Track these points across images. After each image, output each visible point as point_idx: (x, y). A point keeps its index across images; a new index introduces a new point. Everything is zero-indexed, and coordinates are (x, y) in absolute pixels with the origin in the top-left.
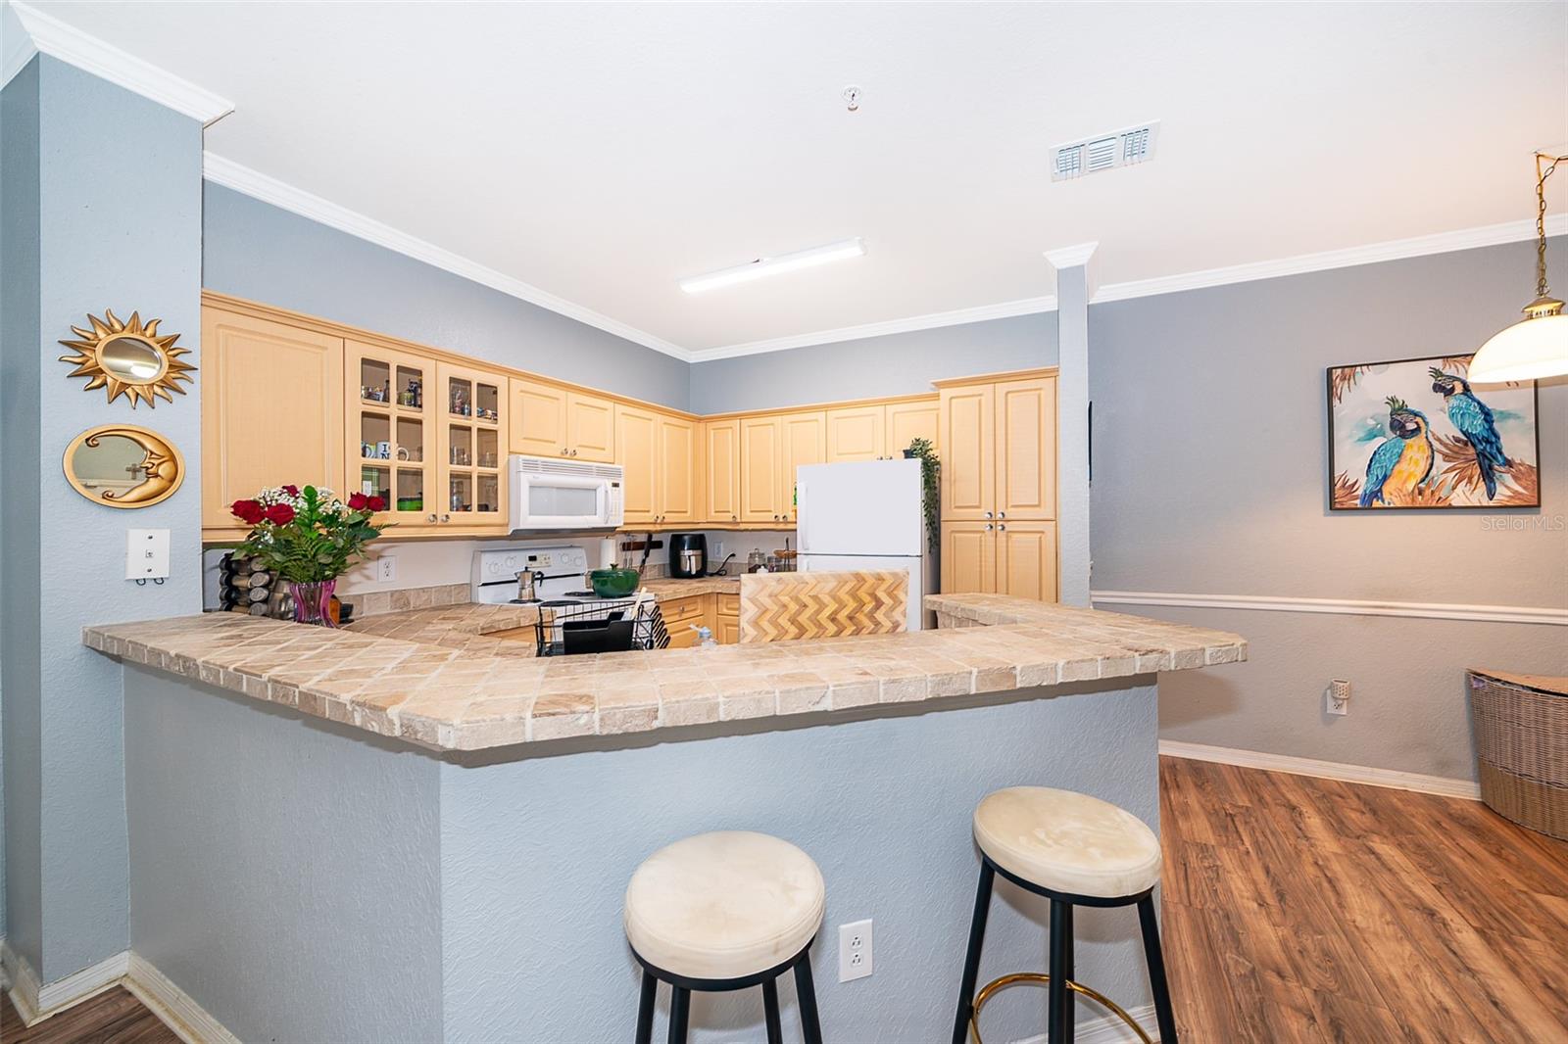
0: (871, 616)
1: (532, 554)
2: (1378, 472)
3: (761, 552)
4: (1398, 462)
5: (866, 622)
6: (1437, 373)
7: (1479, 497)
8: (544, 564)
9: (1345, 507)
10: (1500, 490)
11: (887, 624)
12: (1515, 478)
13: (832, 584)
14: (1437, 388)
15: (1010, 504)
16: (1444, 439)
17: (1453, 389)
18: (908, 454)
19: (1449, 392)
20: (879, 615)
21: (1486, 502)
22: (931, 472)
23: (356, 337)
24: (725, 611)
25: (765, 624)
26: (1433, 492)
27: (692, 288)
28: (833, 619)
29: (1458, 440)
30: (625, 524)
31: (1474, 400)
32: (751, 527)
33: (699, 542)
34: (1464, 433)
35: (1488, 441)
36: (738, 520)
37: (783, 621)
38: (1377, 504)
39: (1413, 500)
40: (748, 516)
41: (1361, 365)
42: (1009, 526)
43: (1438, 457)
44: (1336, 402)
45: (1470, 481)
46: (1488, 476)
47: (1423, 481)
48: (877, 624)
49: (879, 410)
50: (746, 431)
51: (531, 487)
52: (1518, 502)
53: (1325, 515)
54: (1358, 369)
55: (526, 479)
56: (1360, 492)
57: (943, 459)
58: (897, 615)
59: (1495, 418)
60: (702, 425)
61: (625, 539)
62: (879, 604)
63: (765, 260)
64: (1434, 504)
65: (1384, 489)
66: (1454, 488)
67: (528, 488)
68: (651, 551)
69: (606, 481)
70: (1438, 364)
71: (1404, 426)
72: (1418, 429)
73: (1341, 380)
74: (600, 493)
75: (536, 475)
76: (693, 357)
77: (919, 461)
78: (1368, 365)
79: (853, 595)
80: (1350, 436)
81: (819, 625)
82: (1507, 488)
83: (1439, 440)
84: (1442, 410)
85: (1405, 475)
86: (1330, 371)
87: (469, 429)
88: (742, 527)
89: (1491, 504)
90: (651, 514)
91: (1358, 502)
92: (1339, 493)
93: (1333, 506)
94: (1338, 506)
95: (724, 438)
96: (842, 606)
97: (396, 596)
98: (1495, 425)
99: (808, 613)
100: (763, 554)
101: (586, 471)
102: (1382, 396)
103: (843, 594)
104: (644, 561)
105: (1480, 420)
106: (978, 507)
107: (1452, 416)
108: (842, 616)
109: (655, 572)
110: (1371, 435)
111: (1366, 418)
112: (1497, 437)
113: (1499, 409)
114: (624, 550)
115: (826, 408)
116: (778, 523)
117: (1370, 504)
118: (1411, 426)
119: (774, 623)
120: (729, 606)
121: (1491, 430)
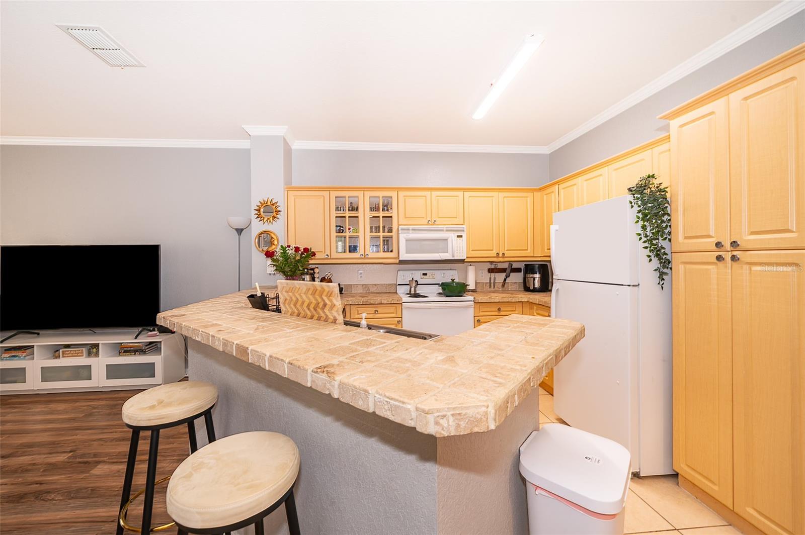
1: (425, 272)
8: (431, 277)
23: (333, 189)
30: (467, 257)
33: (543, 269)
48: (327, 316)
51: (406, 240)
55: (403, 237)
58: (334, 312)
61: (489, 266)
67: (405, 241)
68: (511, 274)
69: (454, 235)
74: (450, 241)
75: (408, 235)
87: (379, 217)
90: (494, 251)
97: (364, 286)
101: (441, 230)
104: (505, 280)
108: (311, 308)
109: (515, 287)
114: (489, 272)
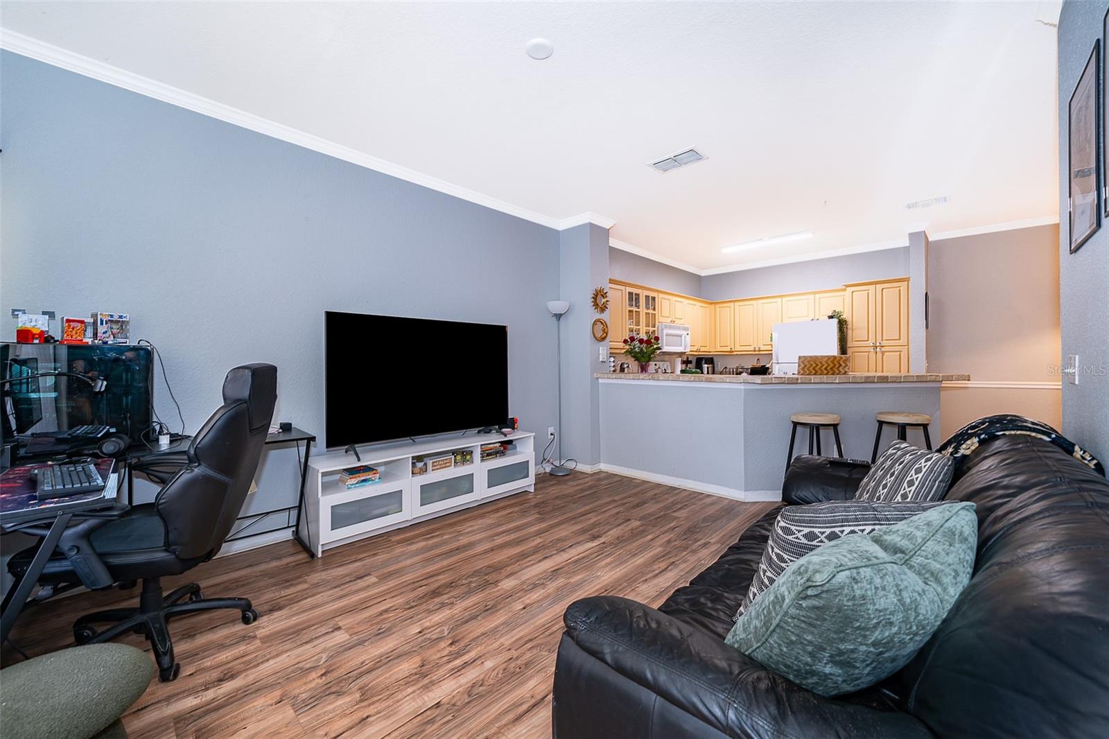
0: (838, 369)
5: (836, 370)
11: (843, 372)
13: (826, 359)
15: (884, 339)
18: (831, 317)
20: (841, 369)
22: (842, 325)
23: (627, 285)
25: (806, 370)
28: (826, 369)
30: (690, 351)
32: (739, 353)
33: (710, 359)
36: (734, 350)
37: (811, 369)
40: (738, 348)
42: (883, 349)
48: (840, 371)
49: (812, 296)
50: (737, 308)
55: (665, 332)
57: (849, 319)
58: (846, 369)
60: (713, 306)
62: (840, 365)
63: (764, 238)
67: (665, 335)
69: (685, 332)
74: (683, 337)
75: (667, 330)
76: (703, 273)
77: (835, 321)
79: (832, 362)
81: (821, 370)
88: (735, 353)
90: (696, 347)
95: (726, 311)
96: (829, 365)
99: (819, 367)
101: (679, 328)
103: (829, 362)
106: (868, 341)
108: (828, 368)
115: (781, 296)
116: (755, 351)
119: (808, 369)
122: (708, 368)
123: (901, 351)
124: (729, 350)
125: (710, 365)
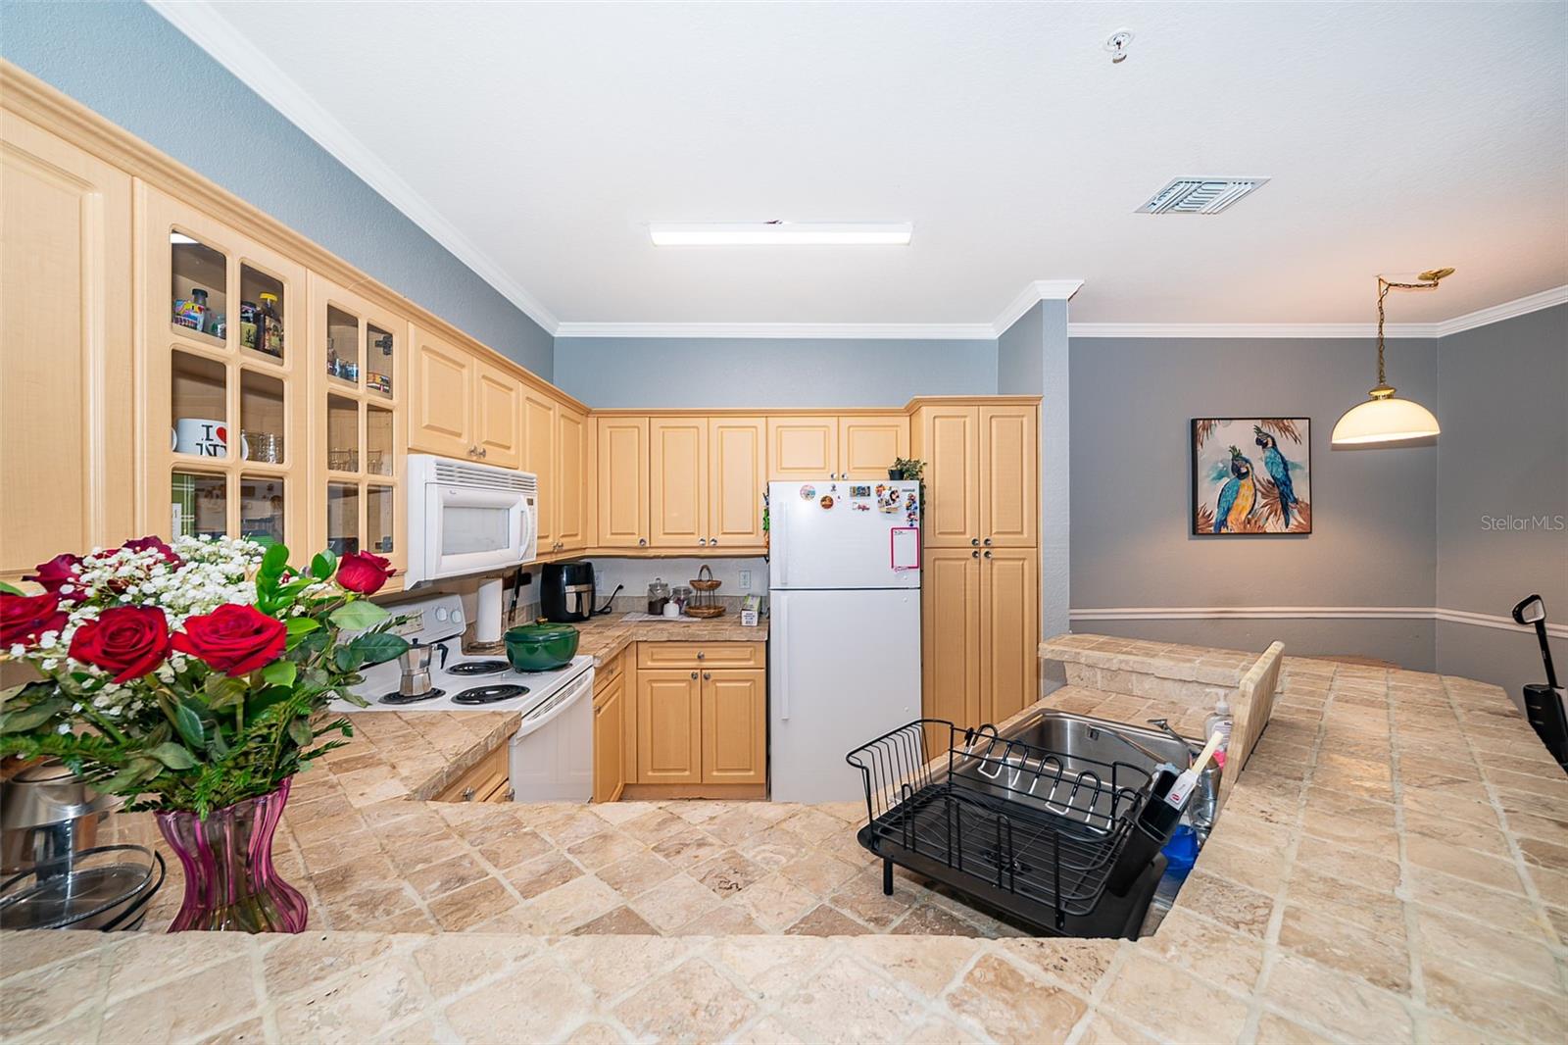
2: (1224, 505)
3: (663, 582)
4: (1236, 498)
6: (1258, 431)
7: (1280, 527)
9: (1205, 532)
10: (1292, 521)
12: (1300, 512)
14: (1259, 442)
15: (993, 531)
16: (1262, 480)
17: (1267, 444)
19: (1265, 446)
21: (1284, 530)
24: (650, 664)
26: (1256, 522)
27: (664, 237)
29: (1269, 482)
30: (536, 557)
31: (1278, 453)
32: (664, 552)
33: (583, 573)
34: (1273, 477)
35: (1285, 485)
36: (647, 545)
38: (1224, 530)
39: (1245, 528)
40: (659, 539)
41: (1215, 419)
42: (994, 554)
43: (1259, 494)
44: (1199, 447)
45: (1276, 514)
46: (1286, 511)
47: (1250, 513)
49: (833, 420)
51: (445, 507)
52: (1300, 530)
53: (1189, 539)
54: (1213, 422)
55: (440, 495)
56: (1213, 521)
57: (927, 481)
59: (1289, 467)
60: (592, 420)
63: (784, 223)
64: (1256, 531)
65: (1229, 519)
66: (1267, 519)
67: (441, 509)
69: (522, 496)
70: (1259, 423)
71: (1239, 470)
72: (1248, 472)
73: (1203, 429)
74: (514, 513)
75: (452, 488)
78: (1219, 419)
80: (1208, 476)
82: (1297, 520)
83: (1259, 481)
84: (1261, 459)
85: (1241, 507)
86: (1194, 422)
87: (355, 405)
88: (652, 552)
89: (1287, 531)
91: (1212, 528)
92: (1201, 521)
93: (1195, 531)
94: (1200, 531)
98: (1290, 473)
100: (667, 585)
101: (495, 481)
102: (1227, 446)
104: (515, 603)
105: (1281, 469)
106: (962, 534)
107: (1266, 463)
110: (1220, 477)
111: (1217, 462)
112: (1291, 482)
113: (1291, 460)
115: (767, 414)
116: (701, 548)
117: (1219, 531)
118: (1244, 470)
120: (655, 657)
121: (1287, 475)
122: (579, 595)
123: (1024, 559)
124: (637, 544)
125: (583, 588)
